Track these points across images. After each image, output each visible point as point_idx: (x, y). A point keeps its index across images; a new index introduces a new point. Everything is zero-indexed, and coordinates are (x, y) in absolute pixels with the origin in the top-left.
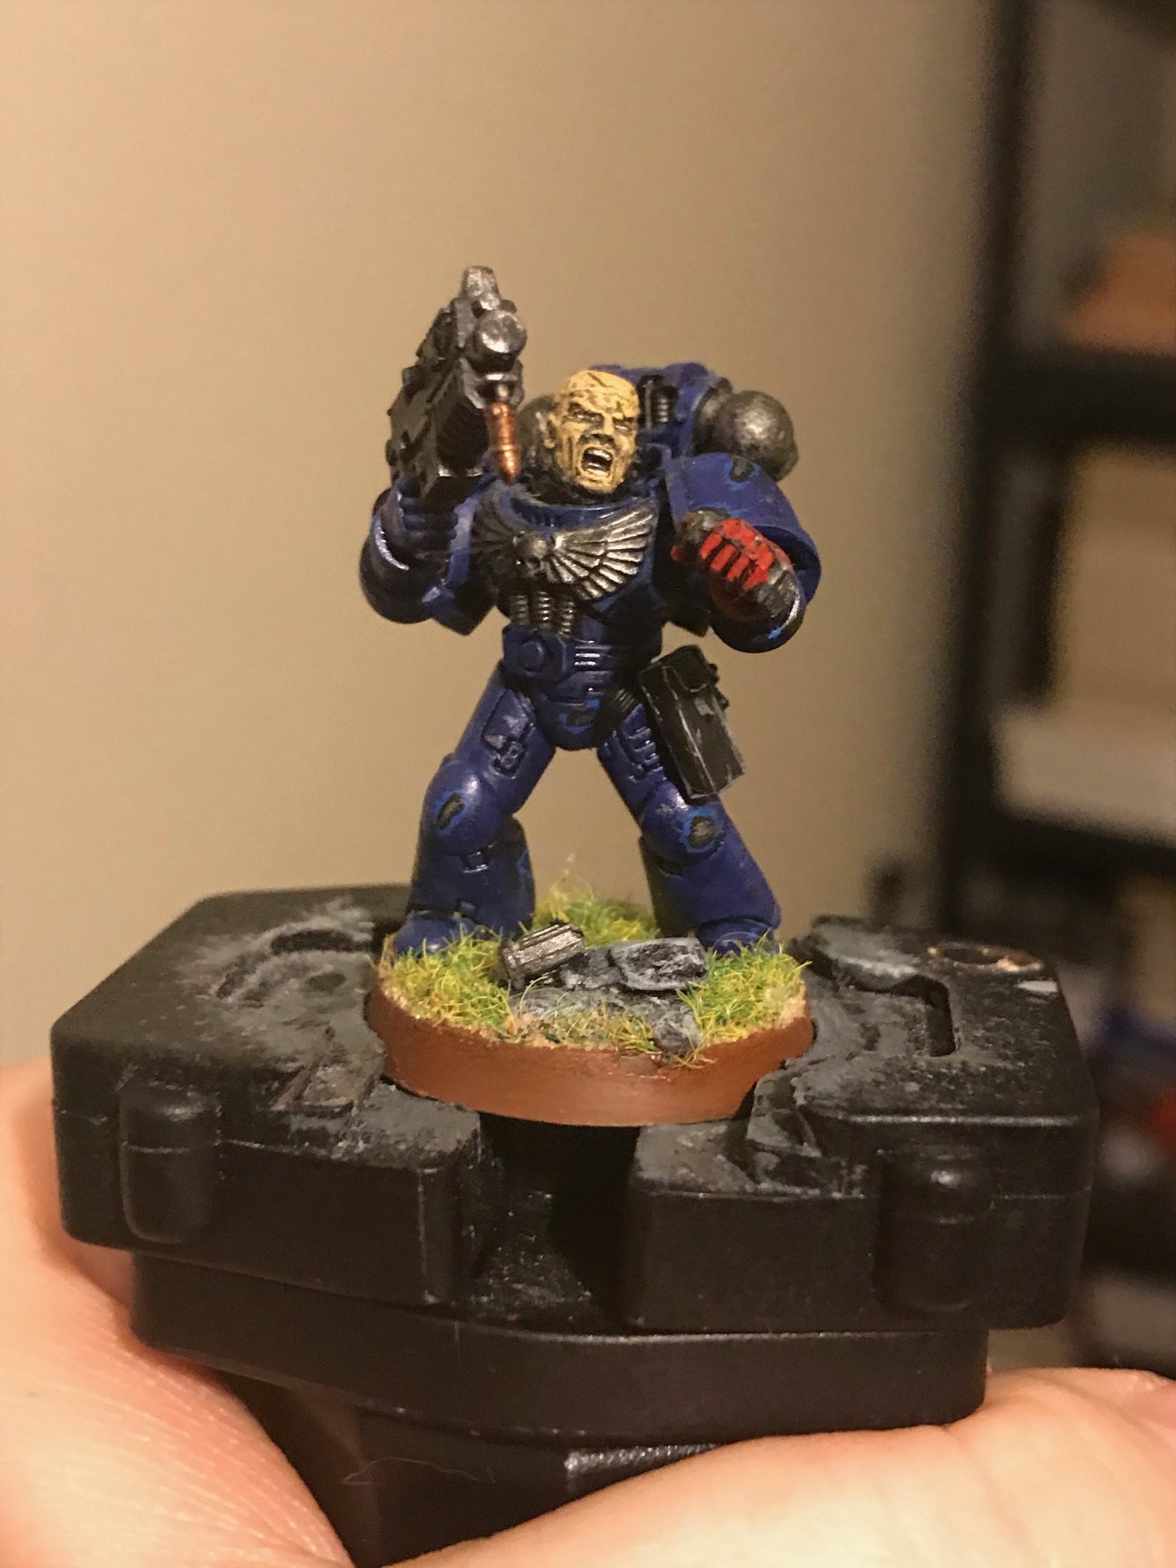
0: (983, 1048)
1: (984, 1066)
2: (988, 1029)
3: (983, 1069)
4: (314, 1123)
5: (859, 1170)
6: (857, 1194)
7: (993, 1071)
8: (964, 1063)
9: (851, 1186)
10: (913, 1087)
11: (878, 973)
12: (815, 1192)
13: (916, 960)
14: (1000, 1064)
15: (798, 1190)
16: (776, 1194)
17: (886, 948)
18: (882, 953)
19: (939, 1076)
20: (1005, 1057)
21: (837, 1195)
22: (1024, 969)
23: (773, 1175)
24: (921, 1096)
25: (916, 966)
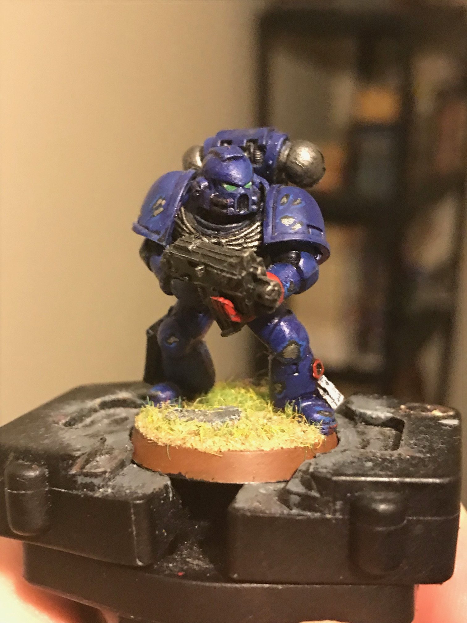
0: (412, 448)
1: (408, 456)
2: (417, 440)
4: (88, 480)
5: (339, 505)
6: (339, 516)
7: (413, 458)
8: (400, 454)
9: (335, 511)
10: (370, 464)
11: (374, 416)
12: (317, 515)
13: (393, 411)
14: (418, 455)
15: (309, 514)
16: (299, 515)
17: (381, 405)
18: (378, 407)
19: (384, 460)
20: (420, 452)
21: (329, 516)
22: (445, 414)
23: (298, 506)
24: (372, 469)
25: (393, 413)
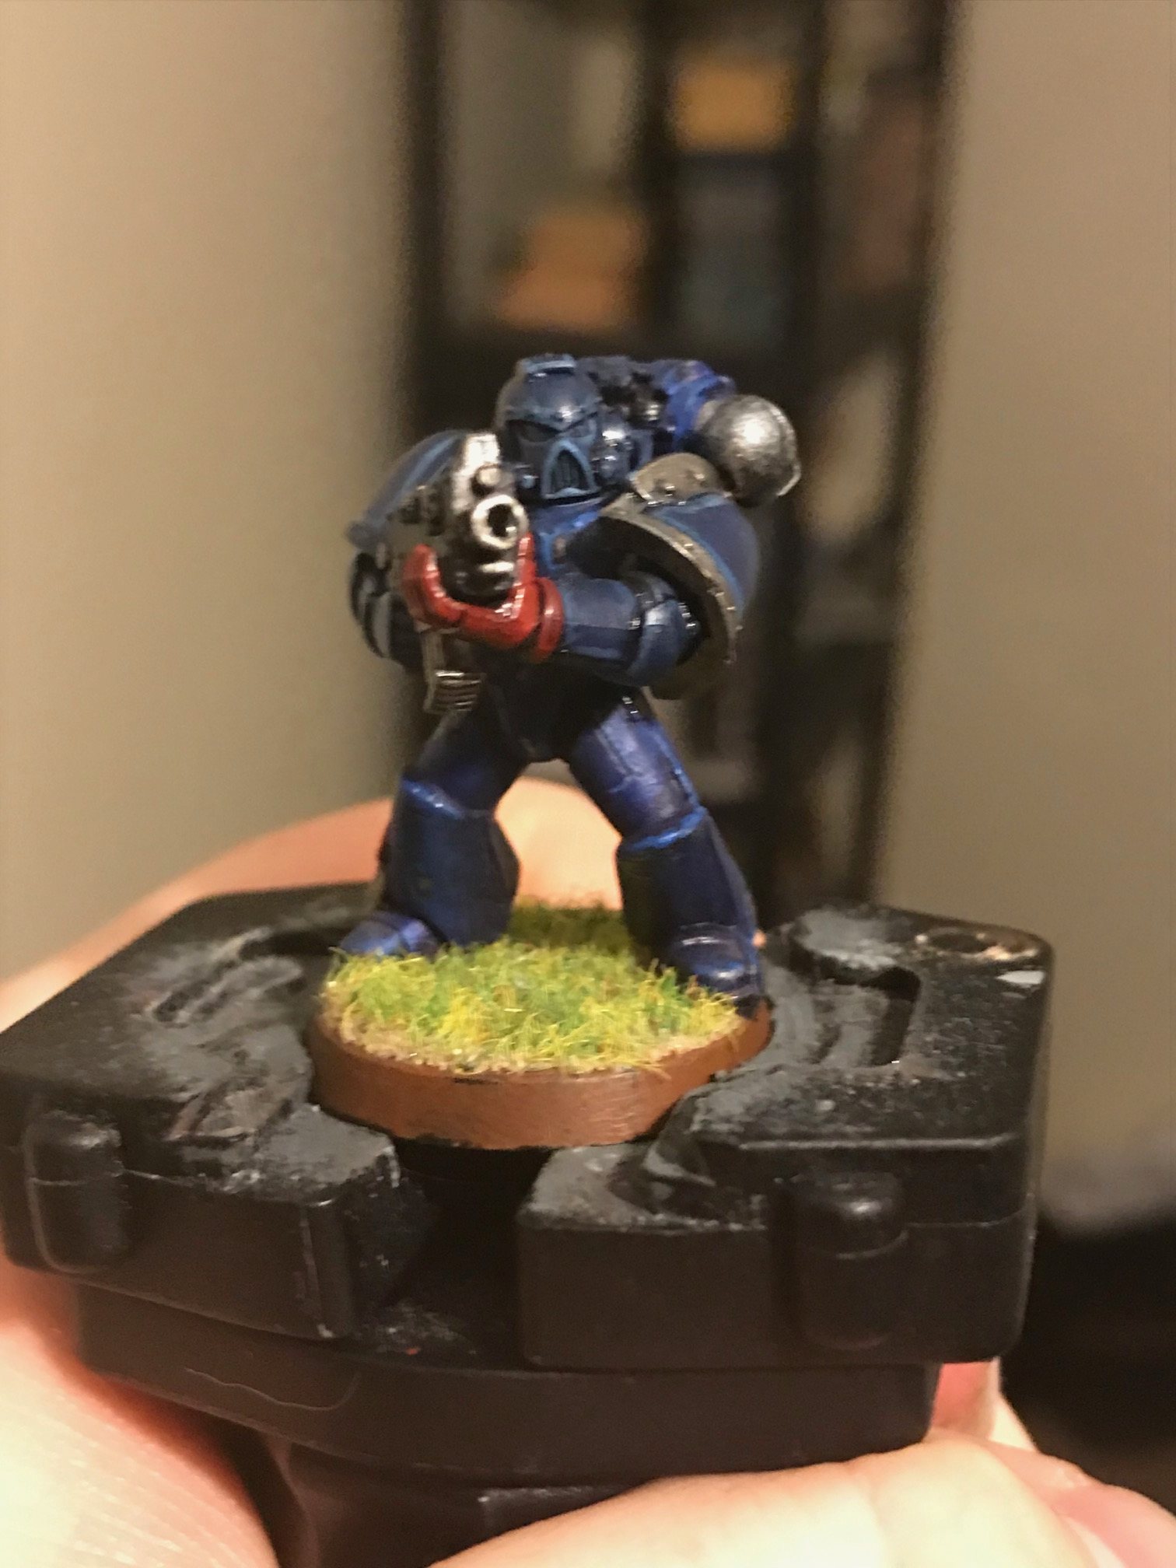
0: (928, 1056)
1: (917, 1078)
2: (942, 1032)
3: (915, 1081)
4: (206, 1154)
5: (756, 1200)
6: (759, 1226)
7: (926, 1083)
8: (897, 1075)
9: (750, 1215)
10: (827, 1105)
11: (854, 966)
12: (711, 1224)
13: (898, 950)
14: (938, 1074)
15: (692, 1222)
16: (670, 1226)
17: (871, 936)
18: (865, 943)
19: (861, 1091)
20: (945, 1066)
21: (735, 1227)
22: (1016, 956)
23: (669, 1205)
24: (830, 1118)
25: (896, 957)
